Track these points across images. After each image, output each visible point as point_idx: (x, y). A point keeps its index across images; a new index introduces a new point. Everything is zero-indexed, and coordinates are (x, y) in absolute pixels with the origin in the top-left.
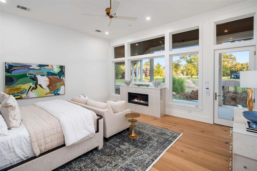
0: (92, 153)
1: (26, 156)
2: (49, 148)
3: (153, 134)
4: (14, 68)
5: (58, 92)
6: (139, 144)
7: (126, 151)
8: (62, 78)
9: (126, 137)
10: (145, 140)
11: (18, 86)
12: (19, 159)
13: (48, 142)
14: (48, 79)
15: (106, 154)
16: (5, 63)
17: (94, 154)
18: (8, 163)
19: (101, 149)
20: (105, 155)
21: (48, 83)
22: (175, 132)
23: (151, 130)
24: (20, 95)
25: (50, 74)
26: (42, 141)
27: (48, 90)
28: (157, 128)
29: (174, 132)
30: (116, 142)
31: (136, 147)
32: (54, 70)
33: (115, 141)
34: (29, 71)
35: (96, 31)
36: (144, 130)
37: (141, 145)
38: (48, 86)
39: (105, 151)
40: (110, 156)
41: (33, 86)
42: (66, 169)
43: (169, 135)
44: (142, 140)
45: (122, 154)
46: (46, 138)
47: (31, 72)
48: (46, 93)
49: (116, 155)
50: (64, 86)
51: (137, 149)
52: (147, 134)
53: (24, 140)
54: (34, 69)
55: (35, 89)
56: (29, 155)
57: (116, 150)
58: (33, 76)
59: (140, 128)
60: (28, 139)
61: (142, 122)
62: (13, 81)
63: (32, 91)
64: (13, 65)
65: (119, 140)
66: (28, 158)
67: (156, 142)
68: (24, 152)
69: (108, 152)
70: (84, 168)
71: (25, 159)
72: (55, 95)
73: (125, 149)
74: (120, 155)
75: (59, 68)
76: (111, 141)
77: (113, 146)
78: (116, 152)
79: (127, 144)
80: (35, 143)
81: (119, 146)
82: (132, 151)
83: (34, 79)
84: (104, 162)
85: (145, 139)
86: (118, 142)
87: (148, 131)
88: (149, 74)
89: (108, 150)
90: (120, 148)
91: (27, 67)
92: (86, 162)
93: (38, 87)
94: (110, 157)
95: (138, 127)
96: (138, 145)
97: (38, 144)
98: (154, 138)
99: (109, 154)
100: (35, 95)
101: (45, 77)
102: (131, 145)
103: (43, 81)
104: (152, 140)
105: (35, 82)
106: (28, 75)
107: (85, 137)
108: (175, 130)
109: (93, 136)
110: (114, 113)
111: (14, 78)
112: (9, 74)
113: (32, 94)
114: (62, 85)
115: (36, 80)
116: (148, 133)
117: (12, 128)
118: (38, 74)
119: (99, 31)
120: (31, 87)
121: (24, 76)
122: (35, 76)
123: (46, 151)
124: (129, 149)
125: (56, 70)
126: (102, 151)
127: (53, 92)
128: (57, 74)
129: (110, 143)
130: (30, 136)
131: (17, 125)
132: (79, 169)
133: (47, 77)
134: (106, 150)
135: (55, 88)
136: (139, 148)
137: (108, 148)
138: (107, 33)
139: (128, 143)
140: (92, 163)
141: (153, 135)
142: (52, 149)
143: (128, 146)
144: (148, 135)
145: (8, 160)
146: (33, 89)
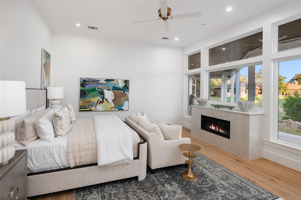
0: (130, 183)
1: (63, 164)
2: (83, 163)
3: (223, 182)
4: (87, 83)
5: (122, 108)
6: (192, 191)
7: (169, 194)
8: (126, 93)
9: (180, 176)
10: (205, 188)
11: (89, 99)
12: (57, 166)
13: (82, 156)
14: (113, 94)
15: (143, 189)
16: (81, 78)
17: (131, 185)
18: (49, 166)
19: (141, 181)
20: (141, 190)
21: (113, 98)
22: (268, 192)
23: (221, 176)
24: (91, 107)
25: (115, 89)
26: (77, 154)
27: (113, 105)
28: (235, 175)
29: (264, 192)
30: (163, 178)
31: (185, 194)
32: (119, 85)
33: (163, 176)
34: (98, 85)
35: (163, 38)
36: (209, 173)
37: (195, 193)
38: (113, 101)
39: (144, 184)
40: (147, 193)
41: (101, 100)
42: (98, 190)
43: (250, 194)
44: (200, 187)
45: (162, 197)
46: (81, 152)
47: (99, 86)
48: (111, 107)
49: (154, 194)
50: (128, 101)
51: (186, 196)
52: (212, 179)
53: (63, 149)
54: (102, 84)
55: (102, 103)
56: (65, 165)
57: (157, 188)
58: (101, 90)
59: (205, 168)
60: (66, 149)
61: (213, 161)
62: (86, 94)
63: (100, 104)
64: (86, 80)
65: (167, 177)
66: (65, 167)
67: (222, 196)
68: (62, 160)
69: (147, 187)
70: (114, 196)
71: (62, 167)
72: (119, 110)
73: (170, 191)
74: (159, 196)
75: (124, 82)
76: (157, 174)
77: (156, 181)
78: (156, 190)
79: (175, 185)
80: (71, 154)
81: (163, 185)
82: (178, 198)
83: (102, 93)
84: (136, 197)
85: (205, 186)
86: (165, 179)
87: (216, 176)
88: (260, 91)
89: (148, 184)
90: (163, 187)
91: (96, 81)
92: (119, 191)
93: (105, 101)
94: (146, 195)
95: (203, 166)
96: (190, 191)
97: (73, 156)
98: (221, 189)
99: (147, 190)
100: (102, 108)
101: (111, 91)
102: (180, 188)
103: (109, 95)
104: (216, 192)
105: (102, 95)
106: (97, 89)
107: (120, 161)
108: (269, 189)
109: (131, 162)
110: (165, 140)
111: (86, 92)
112: (83, 88)
113: (100, 107)
114: (126, 101)
115: (103, 94)
116: (215, 178)
117: (58, 136)
118: (105, 88)
119: (166, 38)
120: (99, 100)
121: (94, 90)
122: (102, 90)
123: (80, 164)
124: (175, 192)
125: (121, 85)
126: (142, 183)
127: (117, 107)
128: (122, 88)
129: (155, 177)
130: (67, 147)
131: (63, 134)
132: (108, 195)
133: (112, 92)
134: (146, 183)
135: (119, 103)
136: (189, 197)
137: (149, 182)
138: (176, 39)
139: (177, 184)
140: (123, 194)
141: (221, 184)
142: (86, 164)
143: (175, 188)
144: (213, 182)
145: (49, 164)
146: (100, 102)
